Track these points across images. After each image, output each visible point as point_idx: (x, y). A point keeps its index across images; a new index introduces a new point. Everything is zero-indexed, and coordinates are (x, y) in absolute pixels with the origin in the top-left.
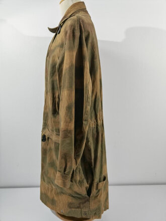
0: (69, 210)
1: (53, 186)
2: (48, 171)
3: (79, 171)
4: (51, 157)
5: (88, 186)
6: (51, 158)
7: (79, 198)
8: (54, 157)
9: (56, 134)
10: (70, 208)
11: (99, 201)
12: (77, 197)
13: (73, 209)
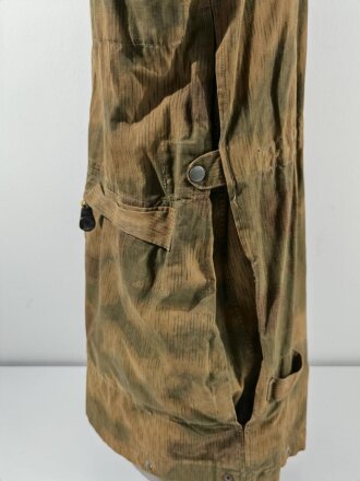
0: (172, 463)
1: (119, 385)
2: (101, 333)
3: (211, 342)
4: (111, 288)
5: (240, 389)
6: (109, 290)
7: (208, 431)
8: (121, 287)
9: (125, 202)
10: (176, 457)
11: (277, 437)
12: (201, 428)
13: (186, 462)
